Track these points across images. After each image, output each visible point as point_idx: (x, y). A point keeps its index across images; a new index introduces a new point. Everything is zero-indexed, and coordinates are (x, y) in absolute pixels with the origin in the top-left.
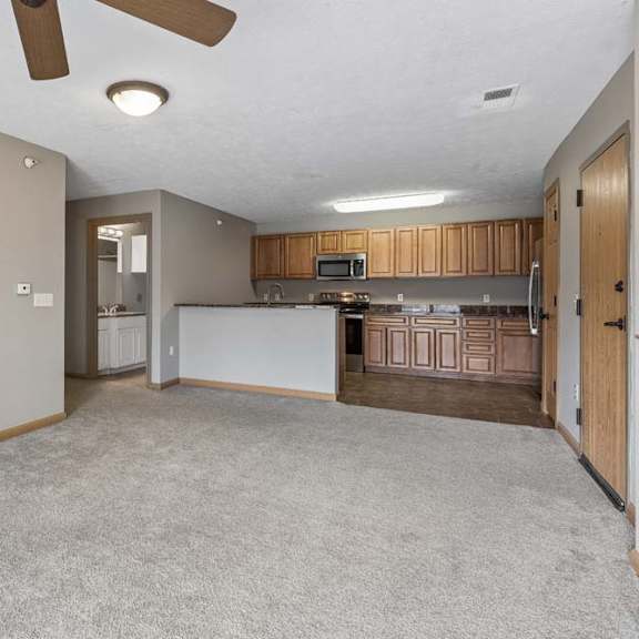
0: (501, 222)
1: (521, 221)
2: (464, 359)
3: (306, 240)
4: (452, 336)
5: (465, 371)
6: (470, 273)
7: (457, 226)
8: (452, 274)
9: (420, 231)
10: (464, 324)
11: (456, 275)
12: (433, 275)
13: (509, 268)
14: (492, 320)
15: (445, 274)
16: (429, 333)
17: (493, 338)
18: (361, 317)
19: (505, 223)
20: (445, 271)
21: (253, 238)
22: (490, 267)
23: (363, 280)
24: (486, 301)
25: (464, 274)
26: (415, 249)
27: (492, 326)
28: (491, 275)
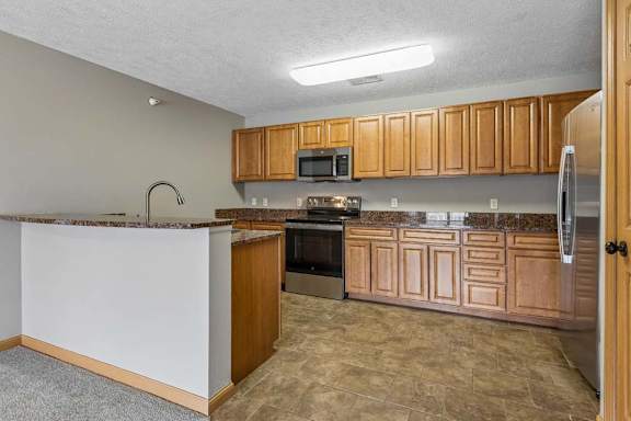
0: (511, 102)
1: (538, 100)
2: (466, 288)
3: (287, 132)
4: (450, 255)
5: (466, 304)
6: (473, 171)
7: (457, 110)
8: (451, 173)
9: (413, 117)
10: (465, 240)
11: (458, 173)
12: (429, 173)
13: (522, 163)
14: (501, 234)
15: (443, 172)
16: (421, 250)
17: (502, 261)
18: (340, 228)
19: (517, 103)
20: (442, 168)
21: (234, 131)
22: (498, 163)
23: (347, 182)
24: (494, 207)
25: (465, 171)
26: (407, 140)
27: (501, 244)
28: (499, 173)
